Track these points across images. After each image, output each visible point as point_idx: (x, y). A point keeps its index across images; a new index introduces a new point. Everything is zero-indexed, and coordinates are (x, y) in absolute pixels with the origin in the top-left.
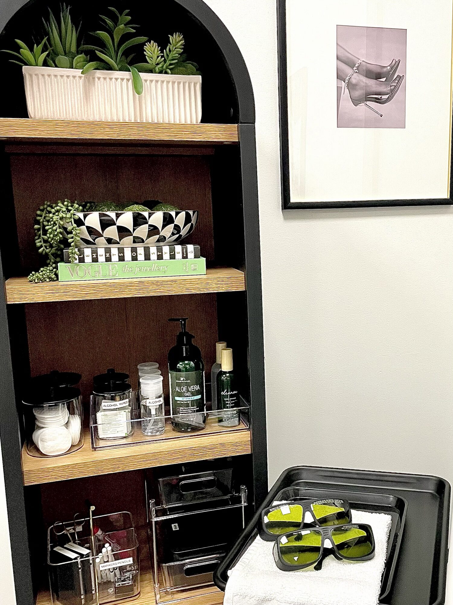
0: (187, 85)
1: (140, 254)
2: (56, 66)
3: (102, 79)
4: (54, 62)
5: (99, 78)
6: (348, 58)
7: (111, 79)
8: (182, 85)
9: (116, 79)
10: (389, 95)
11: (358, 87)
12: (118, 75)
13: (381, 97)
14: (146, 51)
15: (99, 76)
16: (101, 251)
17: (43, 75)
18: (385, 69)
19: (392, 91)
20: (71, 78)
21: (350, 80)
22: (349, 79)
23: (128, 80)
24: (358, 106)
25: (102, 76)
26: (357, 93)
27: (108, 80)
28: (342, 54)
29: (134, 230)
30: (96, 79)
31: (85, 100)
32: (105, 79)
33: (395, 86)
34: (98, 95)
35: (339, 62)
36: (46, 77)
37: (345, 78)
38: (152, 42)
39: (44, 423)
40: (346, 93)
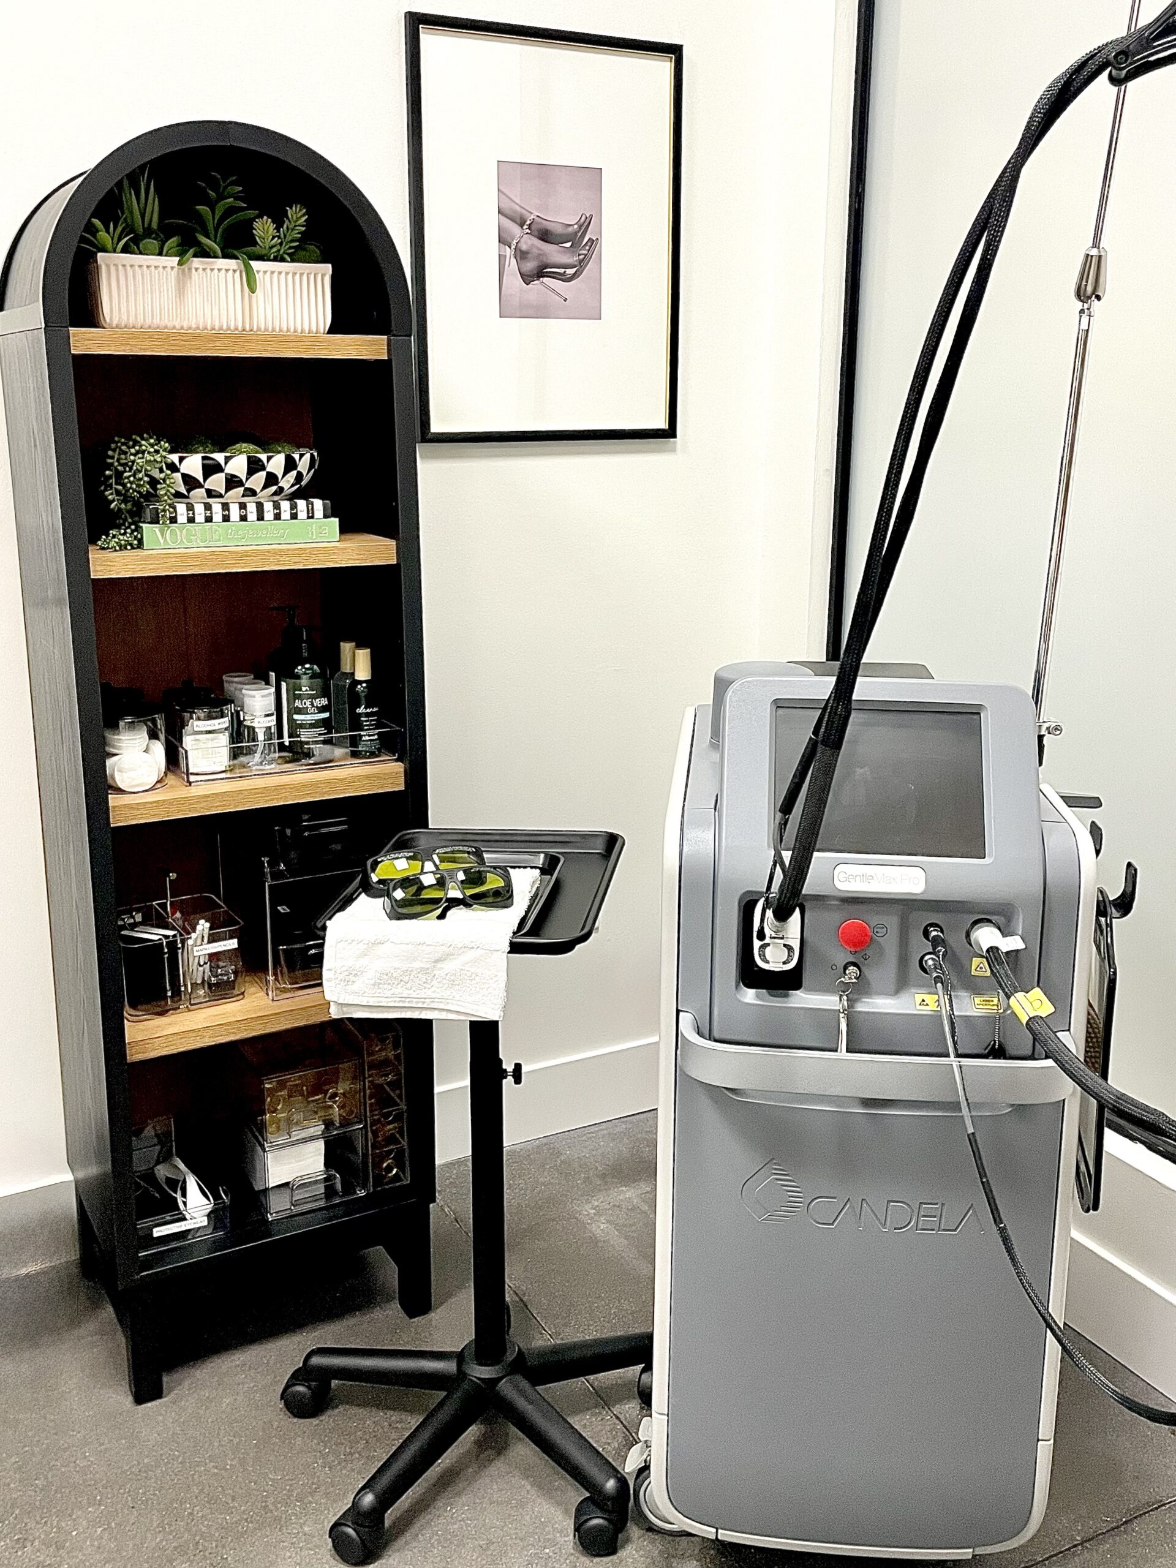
0: (312, 277)
1: (252, 512)
2: (141, 253)
3: (200, 271)
4: (138, 248)
5: (196, 269)
6: (515, 212)
7: (212, 270)
8: (305, 277)
9: (219, 270)
10: (575, 269)
11: (530, 256)
12: (221, 264)
13: (565, 272)
14: (255, 229)
15: (197, 266)
16: (199, 509)
17: (124, 266)
18: (570, 229)
19: (581, 261)
20: (161, 269)
21: (519, 245)
22: (517, 243)
23: (234, 271)
24: (530, 285)
25: (201, 267)
26: (530, 266)
27: (208, 271)
28: (507, 205)
29: (247, 479)
30: (194, 270)
31: (178, 300)
32: (204, 269)
33: (586, 255)
34: (195, 292)
35: (502, 218)
36: (128, 268)
37: (510, 241)
38: (265, 217)
39: (119, 748)
40: (512, 265)
